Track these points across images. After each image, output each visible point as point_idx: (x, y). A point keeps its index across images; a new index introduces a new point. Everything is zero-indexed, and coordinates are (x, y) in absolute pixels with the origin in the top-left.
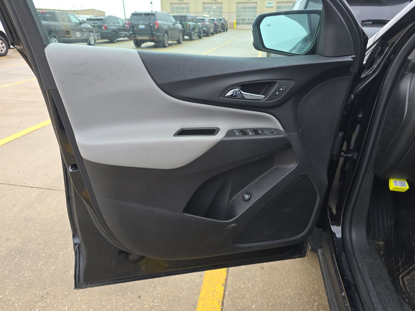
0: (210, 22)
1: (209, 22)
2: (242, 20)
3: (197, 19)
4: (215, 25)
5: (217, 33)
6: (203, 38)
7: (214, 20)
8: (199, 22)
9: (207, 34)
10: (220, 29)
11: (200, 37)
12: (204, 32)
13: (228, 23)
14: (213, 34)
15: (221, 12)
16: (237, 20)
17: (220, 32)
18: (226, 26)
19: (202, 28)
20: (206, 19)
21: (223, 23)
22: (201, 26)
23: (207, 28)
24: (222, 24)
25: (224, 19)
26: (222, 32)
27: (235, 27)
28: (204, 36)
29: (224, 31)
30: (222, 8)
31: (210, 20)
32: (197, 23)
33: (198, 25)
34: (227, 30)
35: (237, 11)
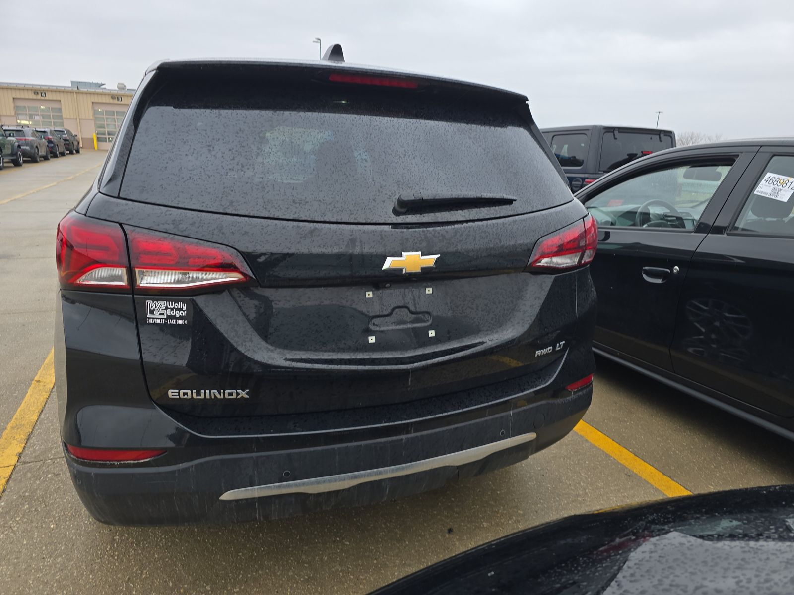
0: (37, 135)
1: (33, 135)
2: (109, 134)
3: (5, 131)
4: (50, 142)
5: (55, 156)
6: (24, 165)
7: (44, 132)
8: (10, 136)
9: (32, 158)
10: (61, 149)
11: (17, 164)
12: (25, 154)
13: (80, 137)
14: (46, 158)
15: (61, 117)
16: (97, 134)
17: (62, 154)
18: (76, 143)
19: (19, 146)
20: (25, 129)
21: (68, 138)
22: (17, 144)
23: (32, 147)
24: (65, 140)
25: (68, 132)
26: (67, 154)
27: (96, 147)
28: (25, 162)
29: (71, 153)
30: (60, 110)
31: (35, 133)
32: (7, 137)
33: (10, 141)
34: (78, 152)
35: (95, 119)
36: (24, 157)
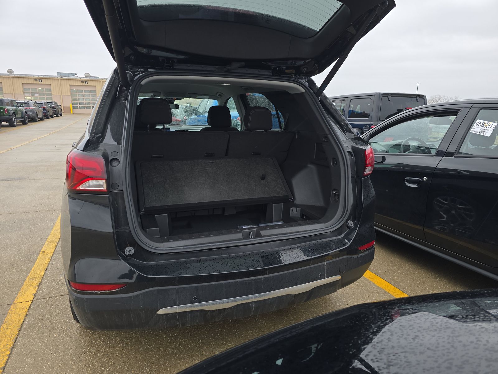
0: (37, 105)
1: (34, 105)
2: (79, 104)
3: (18, 103)
4: (44, 109)
5: (47, 118)
6: (29, 124)
7: (41, 103)
8: (21, 106)
9: (34, 120)
10: (51, 113)
11: (24, 123)
12: (29, 117)
13: (62, 106)
14: (42, 119)
15: (51, 94)
16: (73, 104)
17: (52, 117)
18: (60, 110)
19: (26, 112)
20: (30, 102)
21: (55, 107)
22: (25, 111)
23: (33, 113)
24: (53, 108)
25: (55, 103)
26: (54, 116)
27: (72, 112)
28: (29, 122)
29: (57, 116)
30: (50, 90)
31: (36, 104)
32: (19, 107)
33: (20, 109)
34: (61, 115)
35: (72, 95)
36: (29, 119)
